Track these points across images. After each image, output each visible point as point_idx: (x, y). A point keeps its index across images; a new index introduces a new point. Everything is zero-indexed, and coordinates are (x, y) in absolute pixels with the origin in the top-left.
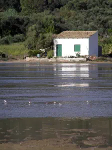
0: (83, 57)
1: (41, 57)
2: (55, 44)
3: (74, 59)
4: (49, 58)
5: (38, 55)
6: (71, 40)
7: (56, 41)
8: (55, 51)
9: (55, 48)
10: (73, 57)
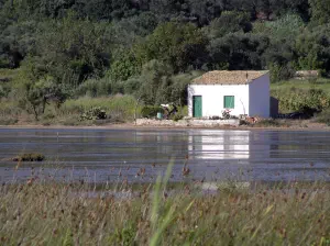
0: (234, 118)
1: (163, 117)
2: (191, 94)
3: (219, 121)
4: (176, 120)
5: (158, 114)
6: (218, 87)
7: (192, 89)
8: (190, 107)
9: (191, 101)
10: (217, 118)
